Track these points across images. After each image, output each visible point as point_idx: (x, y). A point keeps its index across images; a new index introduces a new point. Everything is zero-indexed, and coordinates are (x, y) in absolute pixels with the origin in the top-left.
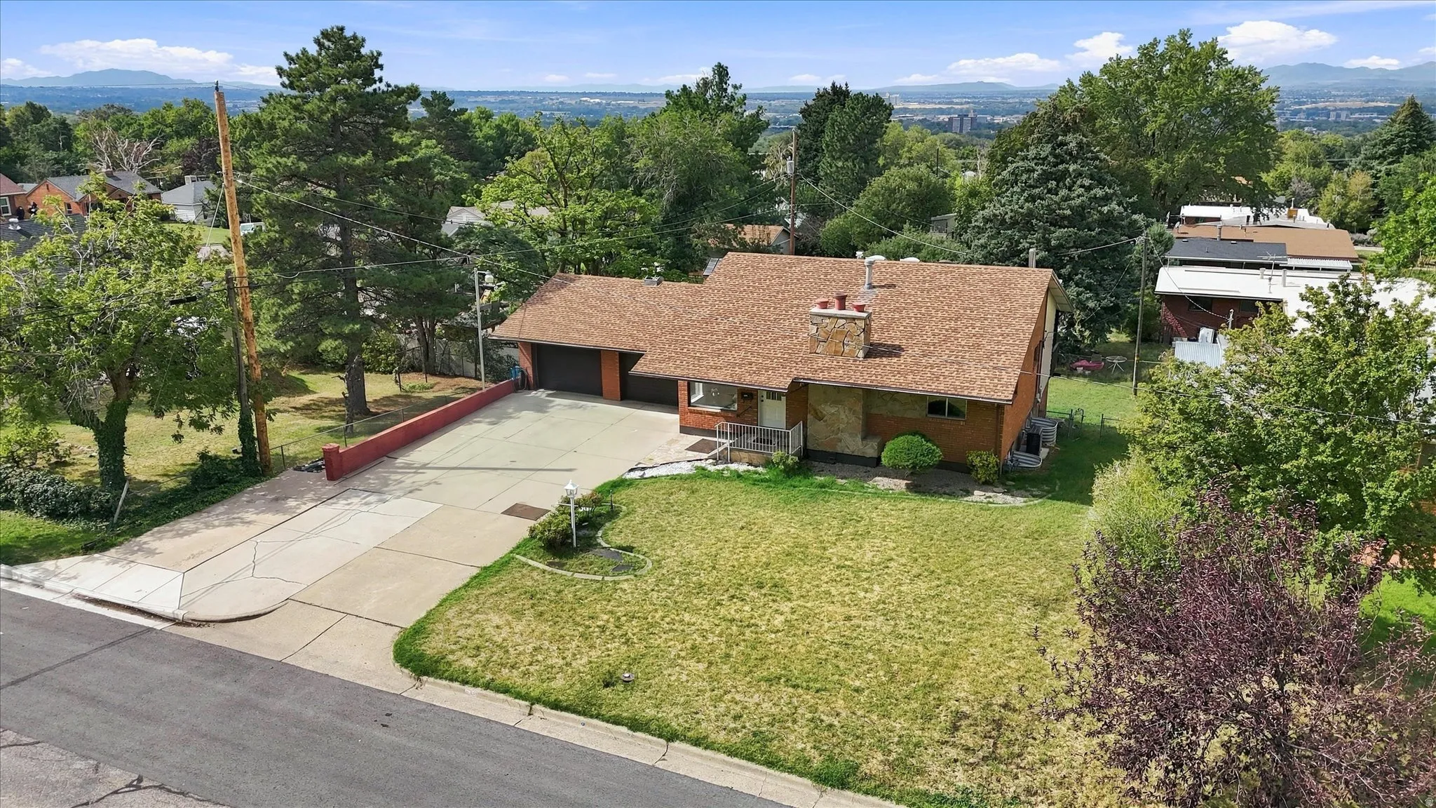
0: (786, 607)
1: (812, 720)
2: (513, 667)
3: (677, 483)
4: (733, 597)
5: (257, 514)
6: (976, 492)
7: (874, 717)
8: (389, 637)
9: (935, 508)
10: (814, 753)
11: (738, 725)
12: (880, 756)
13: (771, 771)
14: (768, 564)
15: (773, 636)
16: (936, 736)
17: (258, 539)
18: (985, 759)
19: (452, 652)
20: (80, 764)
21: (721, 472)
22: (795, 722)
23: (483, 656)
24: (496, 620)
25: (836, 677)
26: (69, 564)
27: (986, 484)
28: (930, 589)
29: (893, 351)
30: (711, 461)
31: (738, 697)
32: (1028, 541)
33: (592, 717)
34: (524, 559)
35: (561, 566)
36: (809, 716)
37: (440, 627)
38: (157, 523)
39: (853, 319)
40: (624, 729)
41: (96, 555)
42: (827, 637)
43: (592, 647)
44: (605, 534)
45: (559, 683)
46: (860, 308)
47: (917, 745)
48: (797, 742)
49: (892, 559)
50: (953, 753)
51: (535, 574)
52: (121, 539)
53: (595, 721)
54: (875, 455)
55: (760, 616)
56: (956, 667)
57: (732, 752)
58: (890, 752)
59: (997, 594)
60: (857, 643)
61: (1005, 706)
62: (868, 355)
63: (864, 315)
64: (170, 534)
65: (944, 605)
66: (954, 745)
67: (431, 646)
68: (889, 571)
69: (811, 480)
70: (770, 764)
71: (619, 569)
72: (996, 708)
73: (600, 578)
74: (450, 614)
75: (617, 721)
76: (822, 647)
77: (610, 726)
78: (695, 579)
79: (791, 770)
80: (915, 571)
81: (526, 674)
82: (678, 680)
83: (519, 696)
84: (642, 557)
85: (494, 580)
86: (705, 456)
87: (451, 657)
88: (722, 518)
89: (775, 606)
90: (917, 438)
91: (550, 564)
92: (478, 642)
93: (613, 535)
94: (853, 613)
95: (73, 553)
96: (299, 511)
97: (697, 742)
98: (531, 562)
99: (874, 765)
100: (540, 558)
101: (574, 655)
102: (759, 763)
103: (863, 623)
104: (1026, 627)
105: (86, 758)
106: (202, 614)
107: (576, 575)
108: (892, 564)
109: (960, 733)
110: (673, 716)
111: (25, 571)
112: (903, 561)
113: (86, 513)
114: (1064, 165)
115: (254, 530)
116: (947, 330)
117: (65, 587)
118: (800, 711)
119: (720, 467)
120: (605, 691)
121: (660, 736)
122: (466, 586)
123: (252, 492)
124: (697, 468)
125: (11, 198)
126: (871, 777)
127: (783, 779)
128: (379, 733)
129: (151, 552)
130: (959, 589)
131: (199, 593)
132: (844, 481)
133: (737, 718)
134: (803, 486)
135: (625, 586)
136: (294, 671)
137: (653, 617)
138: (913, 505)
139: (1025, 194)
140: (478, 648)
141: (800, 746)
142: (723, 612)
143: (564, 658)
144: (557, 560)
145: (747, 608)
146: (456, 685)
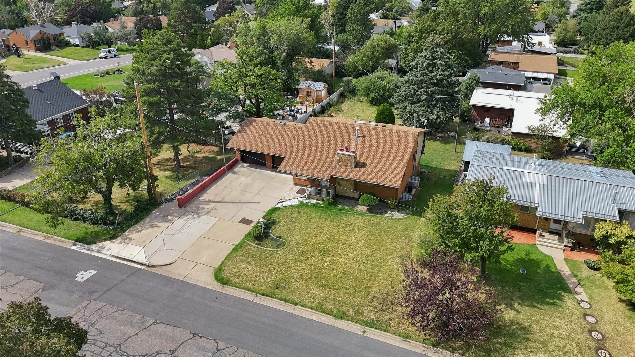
0: (328, 259)
1: (334, 299)
2: (250, 282)
3: (294, 209)
4: (312, 256)
5: (160, 223)
6: (389, 212)
7: (351, 298)
8: (211, 271)
9: (376, 219)
10: (334, 309)
11: (314, 300)
12: (352, 310)
13: (323, 314)
14: (322, 243)
15: (324, 270)
16: (367, 303)
17: (163, 234)
18: (379, 310)
19: (232, 277)
20: (138, 317)
21: (307, 203)
22: (329, 299)
23: (241, 278)
24: (243, 266)
25: (341, 285)
26: (107, 244)
27: (393, 209)
28: (371, 252)
29: (363, 165)
30: (304, 198)
31: (314, 292)
32: (402, 232)
33: (274, 298)
34: (248, 242)
35: (260, 244)
36: (333, 297)
37: (227, 268)
38: (129, 227)
39: (351, 156)
40: (283, 302)
41: (114, 240)
42: (340, 271)
43: (272, 275)
44: (272, 231)
45: (264, 288)
46: (353, 152)
47: (362, 306)
48: (330, 306)
49: (360, 241)
50: (371, 308)
51: (252, 248)
52: (119, 234)
53: (275, 299)
54: (358, 197)
55: (320, 263)
56: (375, 280)
57: (312, 308)
58: (354, 308)
59: (390, 254)
60: (348, 273)
61: (387, 294)
62: (355, 167)
63: (354, 154)
64: (134, 232)
65: (373, 259)
66: (371, 306)
67: (225, 274)
68: (359, 245)
69: (337, 207)
70: (323, 312)
71: (278, 246)
72: (384, 294)
73: (272, 249)
74: (229, 262)
75: (280, 299)
76: (338, 274)
77: (279, 301)
78: (301, 249)
79: (328, 314)
80: (367, 245)
81: (254, 284)
82: (297, 286)
83: (252, 291)
84: (284, 241)
85: (240, 250)
86: (303, 196)
87: (231, 279)
88: (309, 224)
89: (325, 259)
90: (370, 196)
91: (256, 244)
92: (239, 273)
93: (275, 232)
94: (347, 261)
95: (106, 240)
96: (173, 222)
97: (303, 306)
98: (250, 243)
99: (350, 312)
100: (253, 242)
101: (267, 278)
102: (319, 312)
103: (350, 265)
104: (396, 266)
105: (140, 314)
106: (154, 263)
107: (265, 248)
108: (360, 243)
109: (373, 302)
110: (296, 297)
111: (93, 247)
112: (363, 241)
113: (105, 224)
114: (436, 61)
115: (160, 230)
116: (382, 157)
117: (108, 253)
118: (331, 296)
119: (308, 201)
120: (277, 290)
121: (293, 304)
122: (231, 252)
123: (155, 213)
124: (300, 201)
125: (3, 40)
126: (349, 316)
127: (326, 316)
128: (216, 304)
129: (130, 239)
130: (379, 252)
131: (150, 256)
132: (347, 207)
133: (314, 298)
134: (334, 210)
135: (280, 252)
136: (187, 283)
137: (289, 264)
138: (368, 218)
139: (420, 73)
140: (239, 276)
141: (331, 307)
142: (309, 261)
143: (264, 279)
144: (258, 242)
145: (316, 260)
146: (234, 288)
